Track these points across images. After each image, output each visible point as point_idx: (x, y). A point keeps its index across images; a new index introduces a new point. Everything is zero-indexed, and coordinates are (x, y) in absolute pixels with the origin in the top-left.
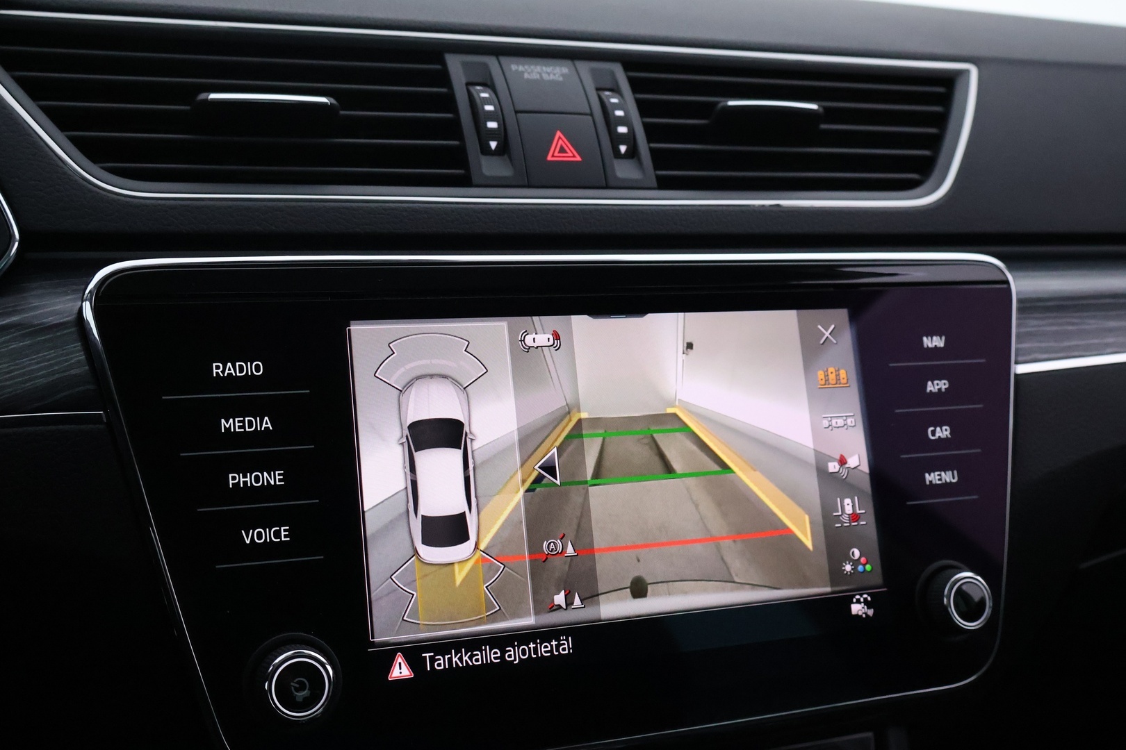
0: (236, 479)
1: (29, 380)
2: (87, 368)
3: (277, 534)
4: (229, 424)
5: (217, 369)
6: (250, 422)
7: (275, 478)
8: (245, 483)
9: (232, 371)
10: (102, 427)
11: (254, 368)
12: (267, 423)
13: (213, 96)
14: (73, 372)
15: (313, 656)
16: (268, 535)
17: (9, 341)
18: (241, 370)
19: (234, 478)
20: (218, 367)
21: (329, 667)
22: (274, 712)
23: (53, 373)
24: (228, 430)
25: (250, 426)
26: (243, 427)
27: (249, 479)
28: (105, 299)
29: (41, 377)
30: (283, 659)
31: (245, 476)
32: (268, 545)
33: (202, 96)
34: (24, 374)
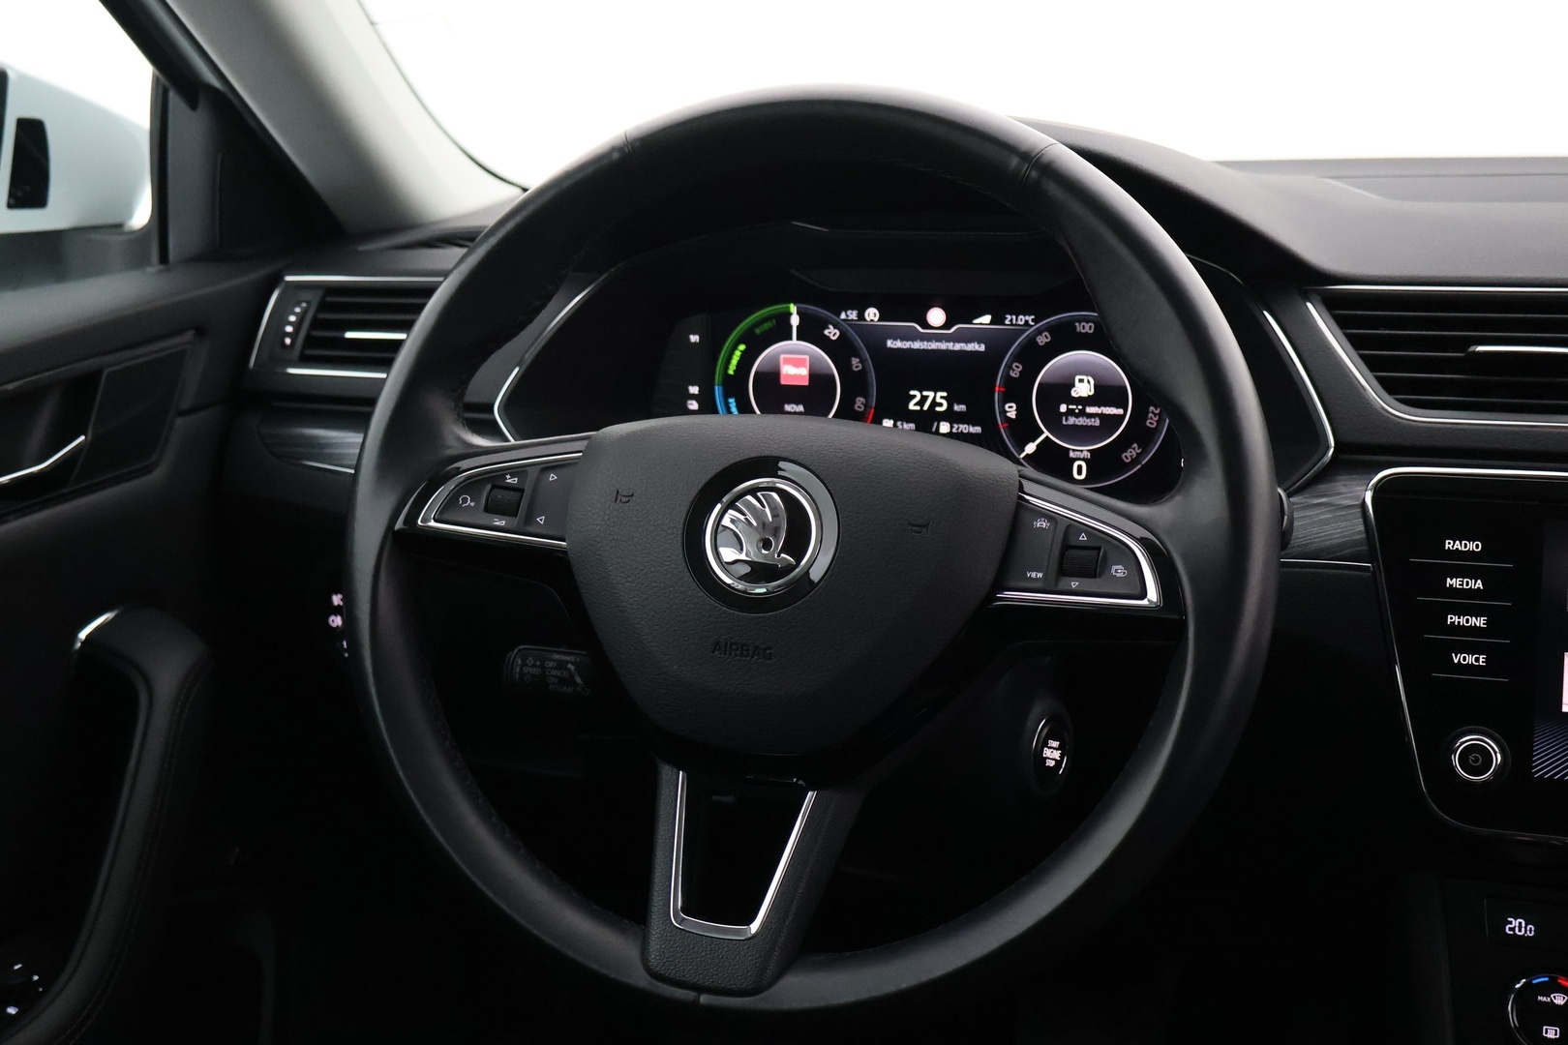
0: (1453, 619)
1: (1330, 539)
2: (1364, 536)
3: (1477, 660)
4: (1453, 582)
5: (1449, 544)
6: (1467, 582)
7: (1480, 622)
8: (1459, 622)
9: (1459, 547)
10: (1369, 574)
11: (1473, 546)
12: (1479, 584)
13: (1481, 348)
14: (1355, 537)
15: (1491, 745)
16: (1470, 659)
17: (1320, 514)
18: (1466, 546)
19: (1451, 618)
20: (1449, 543)
21: (1499, 756)
22: (1453, 768)
23: (1344, 536)
24: (1451, 586)
25: (1467, 585)
26: (1462, 585)
27: (1462, 621)
28: (1379, 491)
29: (1336, 538)
30: (1468, 740)
31: (1459, 618)
32: (1470, 666)
33: (1472, 349)
34: (1325, 536)
